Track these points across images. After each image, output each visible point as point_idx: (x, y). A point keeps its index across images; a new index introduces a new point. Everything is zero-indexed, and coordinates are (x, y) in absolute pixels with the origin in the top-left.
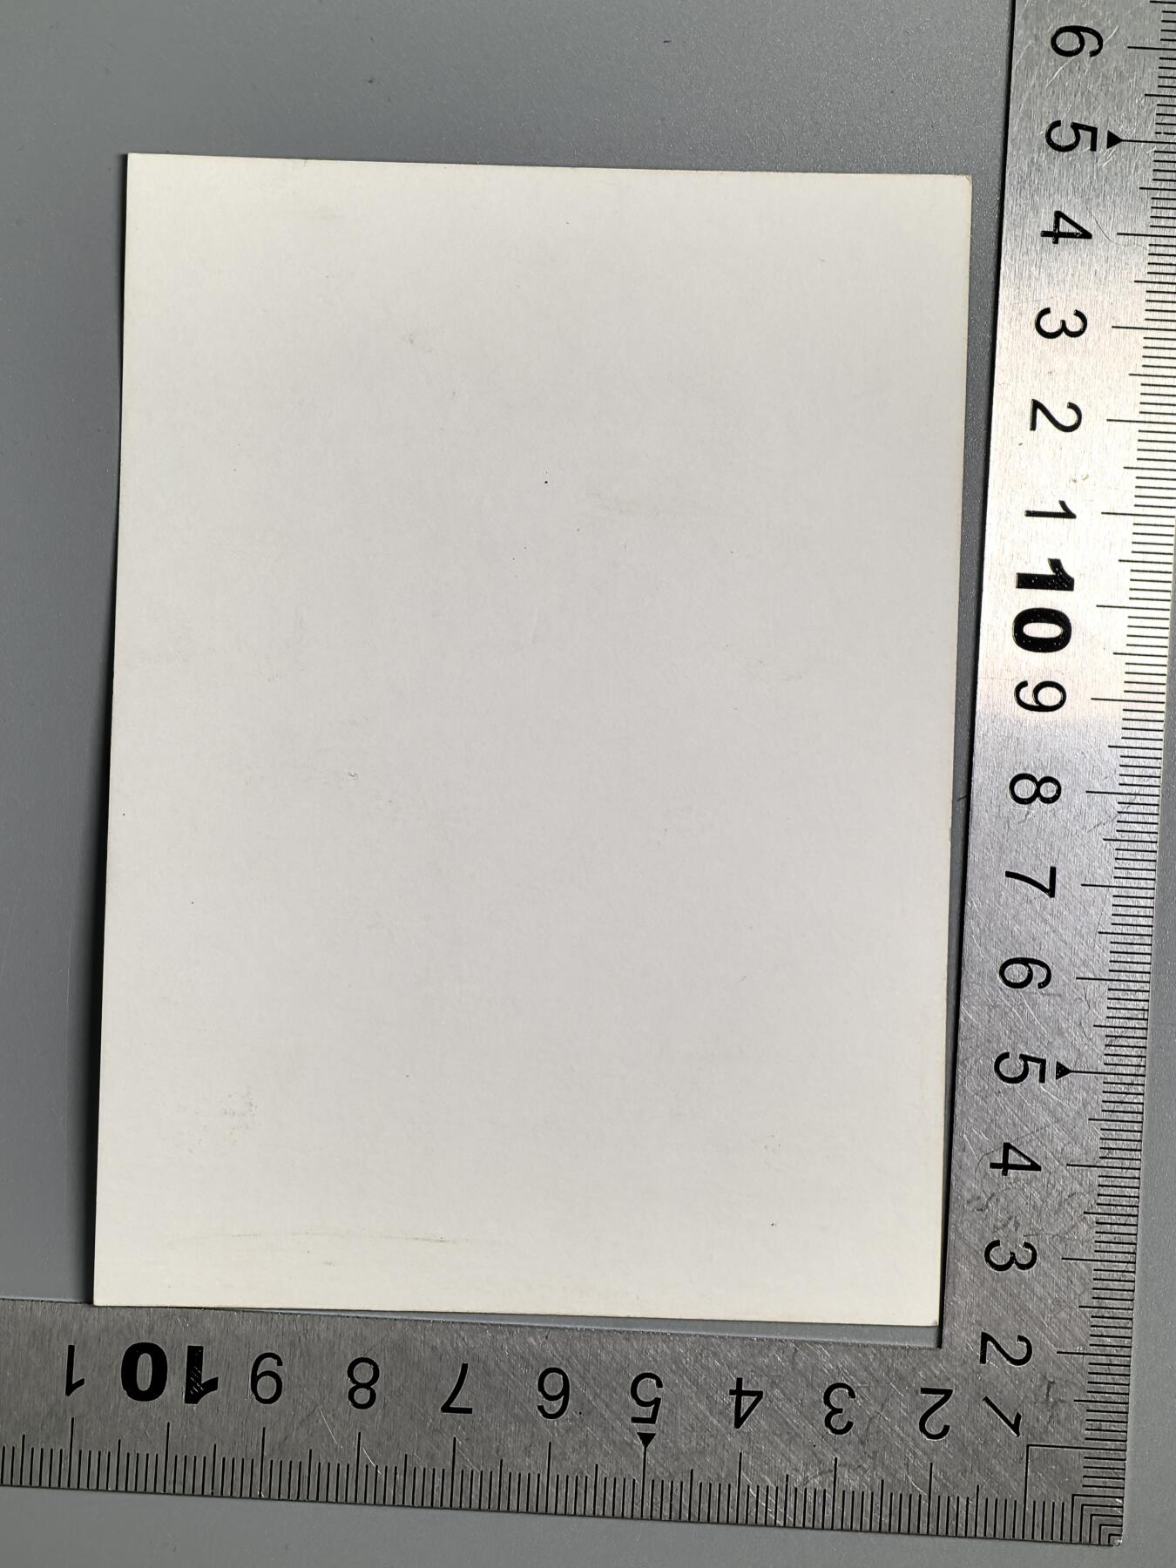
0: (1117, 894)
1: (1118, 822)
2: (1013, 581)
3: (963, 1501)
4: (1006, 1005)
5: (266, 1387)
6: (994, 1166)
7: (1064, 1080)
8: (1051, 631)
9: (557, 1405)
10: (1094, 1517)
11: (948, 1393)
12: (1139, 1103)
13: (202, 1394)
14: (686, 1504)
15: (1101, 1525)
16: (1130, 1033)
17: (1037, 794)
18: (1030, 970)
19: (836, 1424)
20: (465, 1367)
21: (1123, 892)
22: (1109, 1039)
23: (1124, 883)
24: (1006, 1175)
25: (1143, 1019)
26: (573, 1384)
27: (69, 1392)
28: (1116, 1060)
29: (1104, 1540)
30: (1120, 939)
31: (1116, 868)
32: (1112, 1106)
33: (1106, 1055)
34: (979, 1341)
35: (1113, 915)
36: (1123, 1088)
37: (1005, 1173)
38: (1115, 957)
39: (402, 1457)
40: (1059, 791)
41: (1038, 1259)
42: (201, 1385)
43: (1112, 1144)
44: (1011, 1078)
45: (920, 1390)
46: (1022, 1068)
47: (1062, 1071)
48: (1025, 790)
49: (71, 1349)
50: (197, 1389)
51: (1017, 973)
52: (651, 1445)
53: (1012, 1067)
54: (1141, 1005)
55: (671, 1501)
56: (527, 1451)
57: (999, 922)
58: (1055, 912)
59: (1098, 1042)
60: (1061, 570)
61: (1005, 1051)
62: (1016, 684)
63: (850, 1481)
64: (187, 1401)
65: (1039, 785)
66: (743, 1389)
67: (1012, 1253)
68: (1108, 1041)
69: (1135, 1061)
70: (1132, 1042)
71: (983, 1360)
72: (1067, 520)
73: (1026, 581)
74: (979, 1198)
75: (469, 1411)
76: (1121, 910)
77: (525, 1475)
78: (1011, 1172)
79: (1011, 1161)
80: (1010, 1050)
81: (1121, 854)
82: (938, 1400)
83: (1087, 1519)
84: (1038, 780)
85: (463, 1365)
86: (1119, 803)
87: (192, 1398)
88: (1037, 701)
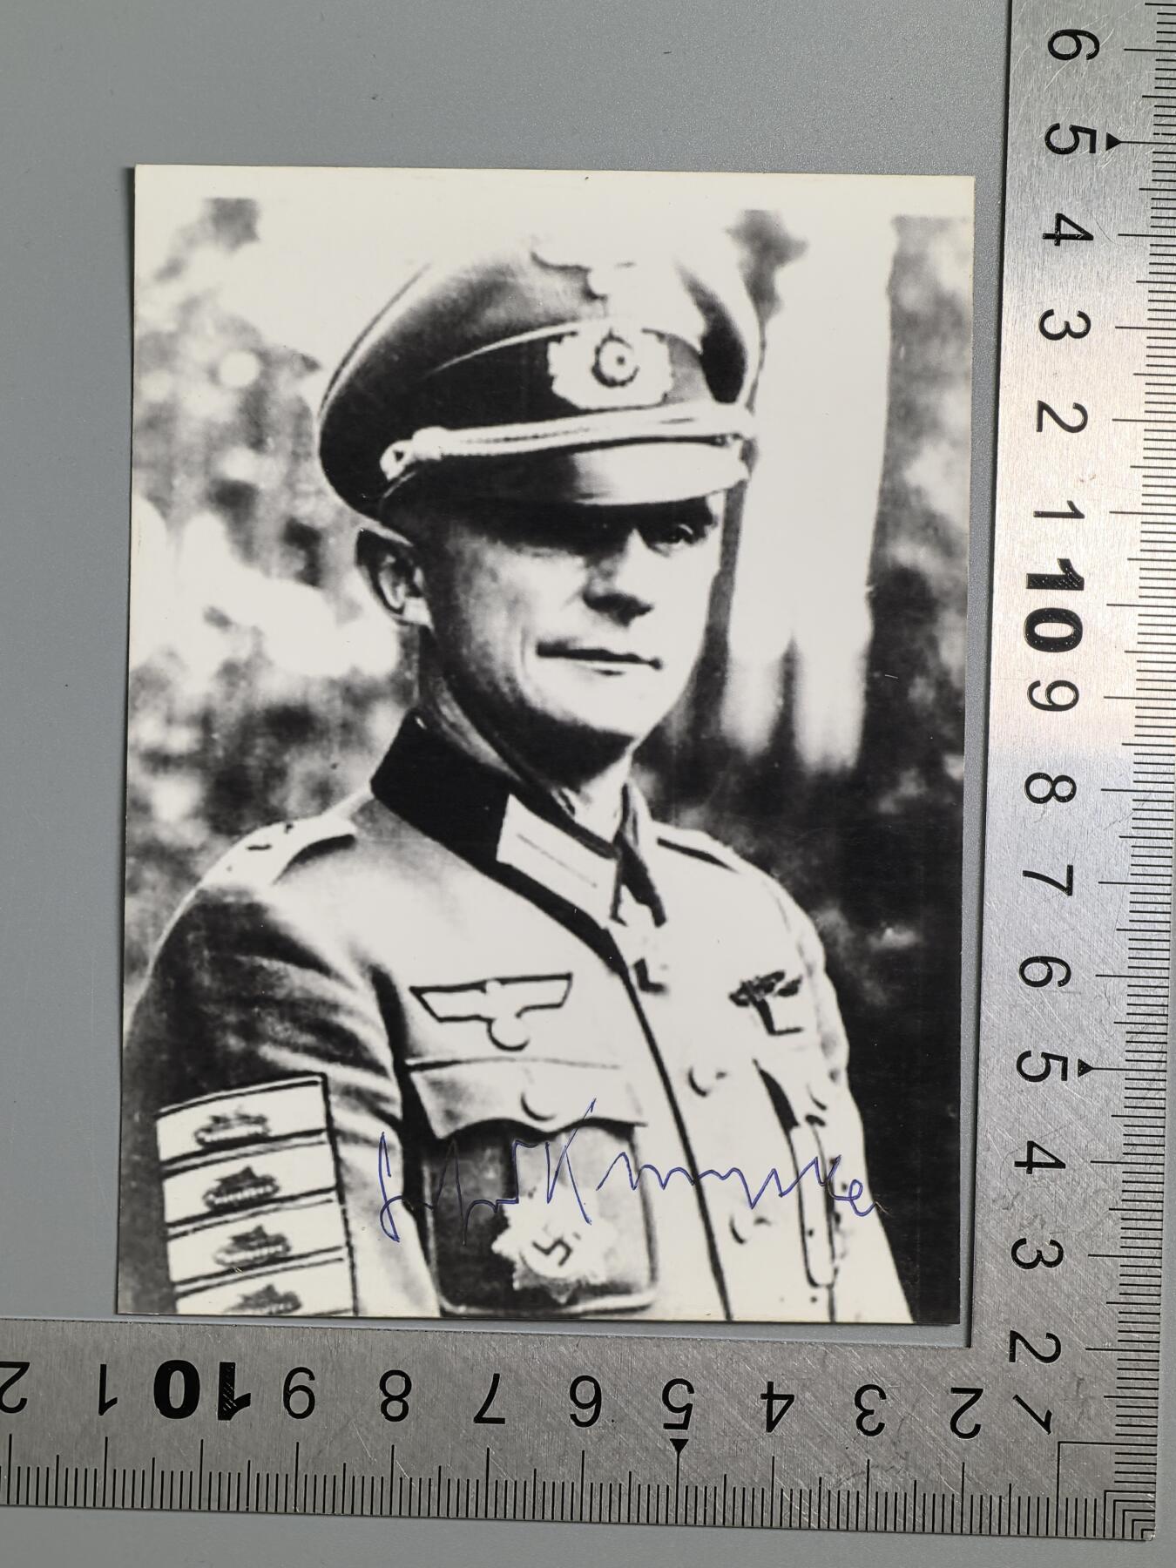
0: (1133, 891)
1: (1134, 819)
2: (1024, 581)
3: (996, 1500)
4: (1026, 1005)
5: (299, 1401)
6: (1018, 1164)
7: (1087, 1077)
8: (1062, 630)
9: (588, 1414)
10: (1126, 1513)
11: (978, 1393)
12: (1161, 1099)
13: (235, 1410)
14: (719, 1508)
15: (1133, 1521)
16: (1151, 1029)
17: (1053, 793)
18: (1050, 969)
19: (867, 1425)
20: (496, 1377)
21: (1140, 889)
22: (1130, 1035)
23: (1141, 879)
24: (1031, 1173)
25: (1164, 1015)
26: (605, 1391)
27: (102, 1411)
28: (1137, 1056)
29: (1137, 1534)
30: (1139, 935)
31: (1132, 865)
32: (1134, 1103)
33: (1127, 1051)
34: (1008, 1339)
35: (1131, 912)
36: (1145, 1084)
37: (1030, 1171)
38: (1134, 953)
39: (436, 1469)
40: (1074, 790)
41: (1065, 1256)
42: (234, 1401)
43: (1135, 1140)
44: (1033, 1077)
45: (950, 1390)
46: (1044, 1067)
47: (1084, 1068)
48: (1040, 788)
49: (103, 1368)
50: (230, 1405)
51: (1037, 971)
52: (684, 1451)
53: (1034, 1065)
54: (1161, 1001)
55: (705, 1506)
56: (561, 1461)
57: (1018, 922)
58: (1073, 910)
59: (1118, 1037)
60: (1072, 570)
61: (1027, 1050)
62: (1029, 684)
63: (881, 1481)
64: (220, 1418)
65: (1054, 783)
66: (775, 1393)
67: (1039, 1252)
68: (1128, 1037)
69: (1156, 1057)
70: (1153, 1038)
71: (1012, 1358)
72: (1075, 521)
73: (1036, 582)
74: (1005, 1196)
75: (501, 1421)
76: (1139, 907)
77: (558, 1483)
78: (1035, 1170)
79: (1035, 1160)
80: (1031, 1049)
81: (1137, 851)
82: (969, 1398)
83: (1119, 1515)
84: (1053, 779)
85: (495, 1375)
86: (1134, 800)
87: (225, 1413)
88: (1050, 700)
